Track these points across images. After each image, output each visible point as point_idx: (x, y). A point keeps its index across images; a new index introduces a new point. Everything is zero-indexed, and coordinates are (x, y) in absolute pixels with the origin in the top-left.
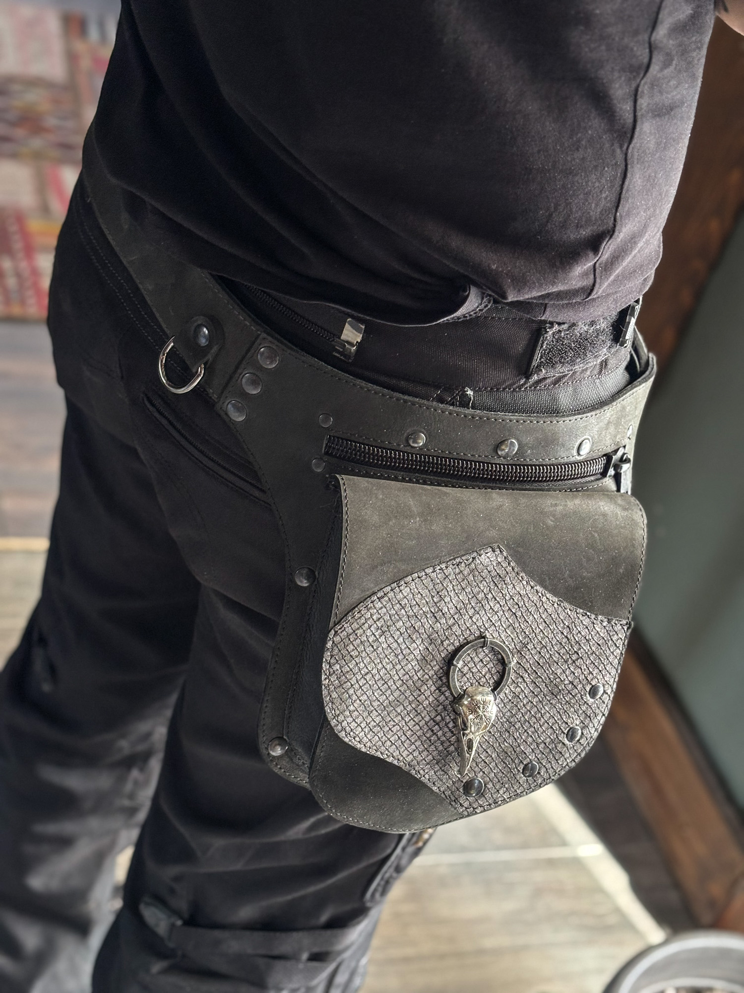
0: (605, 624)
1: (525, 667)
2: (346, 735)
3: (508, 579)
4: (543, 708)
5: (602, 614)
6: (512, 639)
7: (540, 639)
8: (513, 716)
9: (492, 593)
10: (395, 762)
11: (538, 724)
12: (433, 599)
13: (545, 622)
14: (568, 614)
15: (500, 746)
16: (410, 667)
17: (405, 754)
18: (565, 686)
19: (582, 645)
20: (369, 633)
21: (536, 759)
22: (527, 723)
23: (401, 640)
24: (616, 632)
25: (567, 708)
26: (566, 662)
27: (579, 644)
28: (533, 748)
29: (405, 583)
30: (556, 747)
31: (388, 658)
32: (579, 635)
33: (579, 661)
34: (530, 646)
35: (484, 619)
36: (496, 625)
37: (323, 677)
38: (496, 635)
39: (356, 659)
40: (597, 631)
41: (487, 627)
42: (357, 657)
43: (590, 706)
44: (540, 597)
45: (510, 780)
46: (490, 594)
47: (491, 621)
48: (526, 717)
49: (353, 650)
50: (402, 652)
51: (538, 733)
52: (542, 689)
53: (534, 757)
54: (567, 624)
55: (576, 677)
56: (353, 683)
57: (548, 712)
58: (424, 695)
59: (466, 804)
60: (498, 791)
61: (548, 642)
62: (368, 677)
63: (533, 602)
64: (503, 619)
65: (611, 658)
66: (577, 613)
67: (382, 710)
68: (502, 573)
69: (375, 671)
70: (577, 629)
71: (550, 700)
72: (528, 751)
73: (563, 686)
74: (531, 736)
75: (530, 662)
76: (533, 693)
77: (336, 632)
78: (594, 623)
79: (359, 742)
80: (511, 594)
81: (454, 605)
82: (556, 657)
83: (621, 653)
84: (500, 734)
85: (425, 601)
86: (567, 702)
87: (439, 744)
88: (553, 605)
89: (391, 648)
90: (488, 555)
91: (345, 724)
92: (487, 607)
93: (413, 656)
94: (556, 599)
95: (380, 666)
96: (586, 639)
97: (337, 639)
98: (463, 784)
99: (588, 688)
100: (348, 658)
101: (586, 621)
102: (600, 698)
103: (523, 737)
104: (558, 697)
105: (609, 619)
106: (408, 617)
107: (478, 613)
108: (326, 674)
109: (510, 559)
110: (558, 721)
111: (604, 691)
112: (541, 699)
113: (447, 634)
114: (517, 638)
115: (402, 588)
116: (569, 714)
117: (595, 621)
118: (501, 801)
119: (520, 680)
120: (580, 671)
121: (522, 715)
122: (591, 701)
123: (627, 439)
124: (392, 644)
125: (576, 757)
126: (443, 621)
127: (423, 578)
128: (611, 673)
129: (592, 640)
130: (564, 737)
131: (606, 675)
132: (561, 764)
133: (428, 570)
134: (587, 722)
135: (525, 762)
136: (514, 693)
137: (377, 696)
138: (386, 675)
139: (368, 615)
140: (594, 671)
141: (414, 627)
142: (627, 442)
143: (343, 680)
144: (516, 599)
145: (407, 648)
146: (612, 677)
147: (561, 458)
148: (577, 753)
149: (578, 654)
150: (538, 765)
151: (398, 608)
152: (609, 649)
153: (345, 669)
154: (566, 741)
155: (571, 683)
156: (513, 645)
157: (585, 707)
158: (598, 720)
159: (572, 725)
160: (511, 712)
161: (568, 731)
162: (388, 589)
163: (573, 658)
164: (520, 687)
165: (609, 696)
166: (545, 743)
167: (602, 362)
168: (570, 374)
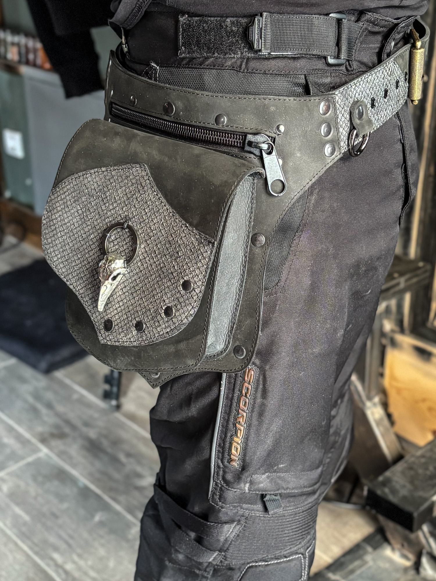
1: (148, 253)
2: (49, 260)
3: (146, 189)
4: (154, 286)
5: (197, 230)
6: (143, 230)
7: (159, 236)
8: (137, 285)
10: (74, 290)
11: (150, 296)
12: (104, 189)
14: (177, 223)
16: (87, 229)
19: (182, 247)
20: (68, 198)
22: (144, 293)
23: (84, 209)
25: (167, 291)
26: (171, 257)
28: (144, 311)
29: (90, 173)
30: (156, 316)
31: (76, 219)
32: (181, 240)
33: (179, 259)
34: (153, 239)
35: (130, 212)
36: (136, 218)
38: (135, 224)
39: (60, 213)
41: (130, 217)
42: (60, 211)
45: (127, 329)
46: (135, 196)
48: (144, 289)
49: (59, 206)
50: (84, 218)
51: (148, 302)
52: (156, 272)
53: (143, 318)
54: (175, 230)
55: (176, 270)
56: (56, 227)
57: (156, 289)
59: (104, 336)
60: (121, 333)
61: (163, 240)
62: (65, 227)
63: (158, 209)
64: (140, 215)
65: (199, 264)
66: (182, 224)
67: (70, 252)
68: (143, 184)
69: (68, 224)
70: (180, 236)
72: (141, 312)
74: (145, 303)
81: (114, 196)
88: (169, 214)
89: (78, 212)
90: (137, 168)
94: (171, 210)
98: (104, 321)
99: (182, 281)
100: (55, 210)
101: (186, 231)
102: (190, 292)
103: (140, 301)
105: (200, 234)
106: (89, 196)
109: (149, 175)
111: (193, 288)
115: (88, 176)
117: (191, 233)
118: (122, 342)
122: (183, 292)
123: (275, 133)
124: (79, 210)
125: (170, 331)
126: (107, 205)
127: (100, 173)
128: (199, 277)
129: (188, 246)
130: (162, 311)
131: (195, 276)
132: (159, 332)
133: (104, 169)
134: (179, 307)
135: (137, 319)
136: (140, 268)
137: (69, 241)
138: (75, 229)
139: (68, 187)
140: (187, 269)
141: (91, 204)
142: (277, 136)
143: (52, 223)
144: (148, 203)
145: (87, 216)
146: (200, 280)
147: (203, 123)
148: (171, 328)
149: (178, 254)
150: (144, 326)
151: (84, 188)
152: (199, 257)
153: (54, 217)
154: (163, 315)
155: (172, 273)
156: (144, 234)
157: (178, 295)
158: (188, 309)
159: (168, 305)
160: (136, 282)
161: (166, 309)
162: (80, 174)
163: (175, 255)
164: (143, 266)
165: (197, 295)
166: (150, 311)
167: (242, 58)
168: (211, 59)
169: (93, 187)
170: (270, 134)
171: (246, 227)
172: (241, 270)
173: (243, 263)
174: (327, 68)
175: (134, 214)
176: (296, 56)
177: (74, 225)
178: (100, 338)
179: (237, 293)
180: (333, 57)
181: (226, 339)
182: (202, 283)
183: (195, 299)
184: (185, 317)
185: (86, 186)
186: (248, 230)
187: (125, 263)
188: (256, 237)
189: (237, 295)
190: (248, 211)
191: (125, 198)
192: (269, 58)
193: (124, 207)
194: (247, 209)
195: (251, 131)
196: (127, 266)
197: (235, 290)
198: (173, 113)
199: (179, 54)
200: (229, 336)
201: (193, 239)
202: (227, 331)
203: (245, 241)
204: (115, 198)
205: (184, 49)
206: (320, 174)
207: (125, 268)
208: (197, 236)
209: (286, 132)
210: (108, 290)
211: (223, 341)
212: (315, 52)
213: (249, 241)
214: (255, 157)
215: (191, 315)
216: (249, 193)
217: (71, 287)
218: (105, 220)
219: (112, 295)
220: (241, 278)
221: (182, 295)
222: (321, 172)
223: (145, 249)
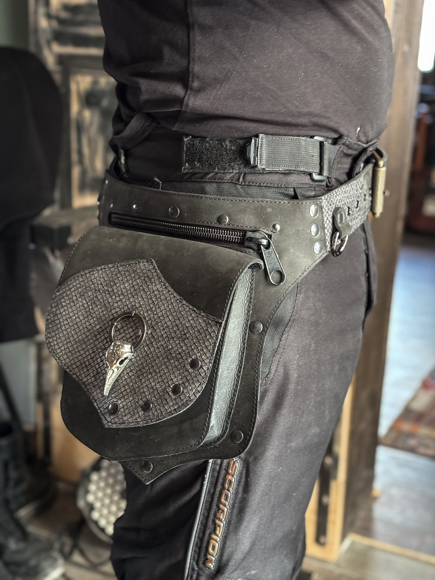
1: (155, 337)
3: (153, 280)
4: (161, 367)
5: (204, 312)
7: (166, 321)
8: (144, 368)
9: (143, 287)
10: (77, 379)
11: (157, 377)
12: (110, 283)
13: (170, 311)
14: (184, 308)
15: (133, 385)
16: (93, 321)
17: (83, 375)
19: (190, 330)
20: (73, 294)
21: (151, 400)
22: (150, 374)
23: (90, 303)
24: (211, 326)
25: (175, 370)
26: (178, 339)
27: (188, 329)
28: (151, 391)
29: (97, 270)
30: (164, 395)
31: (81, 312)
32: (188, 323)
33: (186, 340)
34: (160, 324)
35: (136, 302)
36: (143, 307)
38: (141, 313)
39: (65, 308)
41: (136, 306)
42: (65, 306)
44: (170, 294)
45: (134, 409)
47: (140, 303)
48: (151, 370)
49: (65, 302)
50: (89, 311)
51: (155, 383)
52: (163, 354)
53: (150, 398)
54: (182, 314)
55: (184, 351)
56: (61, 321)
57: (163, 369)
58: (98, 341)
59: (109, 419)
60: (126, 415)
61: (171, 324)
62: (70, 320)
63: (165, 296)
64: (146, 304)
65: (207, 344)
66: (190, 308)
67: (74, 343)
68: (150, 277)
69: (73, 318)
70: (188, 319)
71: (166, 362)
72: (148, 393)
73: (175, 355)
74: (151, 384)
75: (158, 334)
76: (157, 355)
78: (198, 317)
80: (154, 289)
81: (121, 289)
82: (173, 335)
84: (134, 378)
85: (106, 283)
86: (175, 366)
87: (102, 375)
88: (177, 301)
89: (84, 306)
90: (144, 263)
91: (52, 344)
92: (139, 294)
93: (95, 314)
94: (178, 297)
95: (77, 316)
96: (192, 327)
99: (190, 360)
100: (60, 305)
101: (194, 315)
102: (198, 370)
103: (147, 383)
104: (171, 362)
105: (207, 316)
106: (96, 290)
107: (134, 297)
109: (156, 268)
110: (168, 378)
111: (201, 366)
112: (161, 361)
113: (115, 306)
114: (153, 318)
115: (94, 272)
116: (175, 375)
117: (199, 315)
118: (127, 423)
119: (151, 345)
120: (186, 347)
121: (149, 368)
122: (191, 370)
123: (272, 231)
124: (85, 304)
125: (177, 408)
126: (114, 297)
127: (107, 269)
128: (207, 355)
129: (196, 328)
130: (170, 389)
131: (203, 355)
132: (167, 409)
133: (110, 266)
134: (187, 384)
135: (144, 399)
136: (146, 352)
137: (73, 334)
138: (80, 322)
139: (74, 284)
140: (195, 349)
141: (98, 297)
142: (273, 234)
143: (56, 318)
144: (156, 293)
145: (93, 309)
146: (208, 358)
147: (206, 222)
148: (179, 405)
149: (186, 336)
150: (151, 405)
151: (91, 283)
152: (206, 337)
153: (58, 312)
154: (171, 394)
155: (180, 354)
156: (150, 321)
157: (186, 373)
158: (196, 386)
159: (176, 383)
160: (143, 365)
161: (174, 387)
162: (87, 271)
163: (184, 338)
164: (151, 349)
165: (205, 372)
166: (158, 390)
167: (240, 173)
168: (212, 174)
169: (99, 282)
170: (267, 232)
171: (245, 316)
172: (239, 356)
173: (242, 350)
174: (312, 183)
175: (141, 303)
176: (287, 172)
177: (80, 318)
178: (105, 422)
179: (235, 378)
180: (317, 174)
181: (224, 424)
182: (210, 360)
183: (202, 376)
184: (193, 393)
185: (92, 281)
186: (247, 318)
187: (133, 348)
188: (254, 325)
189: (236, 380)
190: (247, 301)
191: (132, 290)
192: (263, 172)
193: (131, 298)
194: (246, 298)
195: (250, 229)
196: (134, 351)
197: (234, 375)
198: (177, 215)
199: (183, 170)
200: (227, 421)
201: (200, 321)
202: (225, 417)
203: (244, 328)
204: (122, 290)
205: (188, 165)
206: (310, 269)
207: (132, 352)
208: (204, 318)
209: (281, 230)
210: (114, 375)
211: (221, 427)
212: (302, 169)
213: (247, 329)
214: (254, 251)
215: (199, 391)
216: (248, 284)
217: (75, 376)
218: (111, 311)
219: (117, 380)
220: (239, 364)
221: (190, 373)
222: (311, 267)
223: (152, 334)
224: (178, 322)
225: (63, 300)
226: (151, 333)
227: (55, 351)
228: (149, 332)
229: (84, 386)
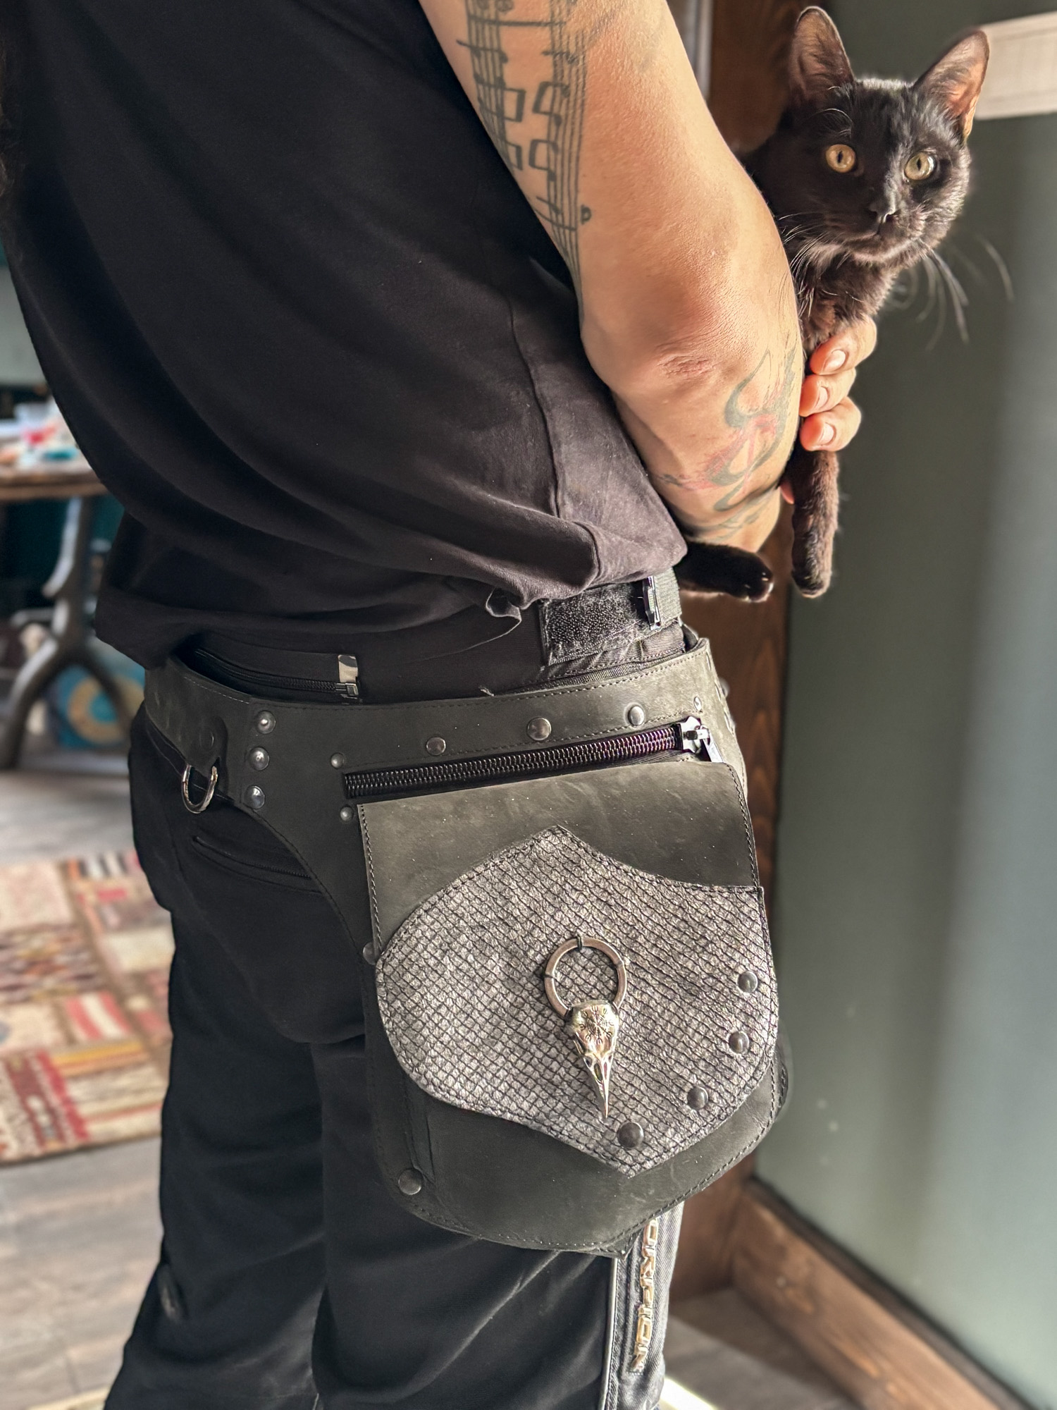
0: (725, 895)
1: (644, 966)
2: (436, 1090)
3: (584, 863)
4: (686, 1015)
5: (719, 884)
6: (615, 934)
7: (650, 928)
8: (651, 1032)
9: (569, 884)
10: (516, 1119)
11: (687, 1037)
12: (496, 903)
13: (649, 907)
14: (674, 892)
15: (647, 1074)
16: (494, 991)
17: (525, 1105)
18: (704, 982)
19: (706, 925)
20: (426, 955)
21: (700, 1082)
22: (671, 1038)
23: (471, 958)
24: (745, 903)
25: (717, 1009)
26: (694, 950)
27: (702, 925)
28: (690, 1068)
29: (454, 888)
30: (721, 1062)
31: (461, 984)
32: (698, 914)
33: (710, 946)
34: (641, 939)
35: (570, 916)
36: (589, 921)
37: (384, 1020)
38: (592, 933)
39: (420, 990)
40: (720, 905)
41: (576, 925)
42: (419, 987)
43: (747, 1002)
44: (631, 877)
45: (675, 1116)
46: (567, 885)
47: (580, 917)
48: (668, 1030)
49: (413, 979)
50: (477, 974)
51: (691, 1048)
52: (677, 991)
53: (696, 1080)
54: (677, 903)
55: (714, 968)
56: (424, 1021)
57: (693, 1018)
58: (525, 1024)
59: (629, 1160)
60: (664, 1134)
61: (662, 930)
62: (443, 1010)
63: (624, 885)
64: (595, 913)
65: (751, 936)
66: (685, 888)
67: (475, 1052)
68: (574, 857)
69: (449, 1002)
70: (693, 907)
71: (692, 1003)
72: (686, 1073)
73: (701, 981)
74: (683, 1054)
75: (648, 959)
76: (666, 997)
77: (384, 961)
78: (711, 897)
79: (456, 1097)
80: (594, 880)
81: (525, 905)
82: (679, 947)
83: (763, 929)
84: (642, 1059)
85: (487, 907)
86: (714, 1000)
87: (566, 1086)
88: (651, 884)
89: (461, 970)
90: (549, 839)
91: (429, 1075)
92: (569, 901)
93: (493, 976)
94: (652, 877)
95: (454, 995)
96: (709, 918)
97: (388, 970)
98: (615, 1134)
99: (736, 978)
100: (408, 990)
101: (701, 896)
102: (757, 990)
103: (673, 1057)
104: (700, 997)
105: (729, 888)
106: (472, 928)
107: (561, 910)
108: (386, 1016)
109: (578, 839)
110: (711, 1028)
111: (759, 980)
112: (679, 1005)
113: (528, 942)
114: (621, 933)
115: (452, 894)
116: (722, 1017)
117: (712, 894)
118: (674, 1147)
119: (643, 984)
120: (716, 959)
121: (662, 1028)
122: (746, 995)
124: (461, 964)
125: (755, 1073)
126: (518, 927)
127: (475, 879)
128: (758, 956)
129: (716, 917)
130: (728, 1047)
131: (753, 959)
132: (739, 1085)
133: (480, 869)
134: (751, 1023)
135: (687, 1089)
137: (463, 1034)
138: (466, 1005)
139: (418, 934)
140: (734, 955)
141: (484, 940)
144: (602, 885)
145: (482, 967)
146: (763, 960)
147: (611, 731)
148: (755, 1066)
149: (706, 939)
150: (706, 1092)
151: (454, 919)
152: (744, 925)
153: (409, 1005)
154: (732, 1053)
155: (710, 975)
156: (619, 941)
157: (740, 1005)
158: (766, 1019)
159: (732, 1031)
161: (730, 1038)
162: (435, 898)
163: (701, 944)
164: (646, 993)
165: (770, 987)
166: (704, 1060)
167: (638, 643)
169: (472, 910)
175: (583, 916)
177: (463, 998)
178: (624, 1169)
182: (768, 964)
183: (769, 996)
184: (768, 1034)
185: (456, 914)
191: (550, 899)
193: (555, 914)
201: (720, 903)
204: (531, 907)
208: (722, 894)
209: (704, 706)
215: (774, 1025)
217: (508, 1115)
218: (525, 955)
223: (636, 964)
224: (675, 922)
225: (408, 977)
226: (632, 962)
227: (443, 1086)
228: (628, 962)
229: (538, 1125)
